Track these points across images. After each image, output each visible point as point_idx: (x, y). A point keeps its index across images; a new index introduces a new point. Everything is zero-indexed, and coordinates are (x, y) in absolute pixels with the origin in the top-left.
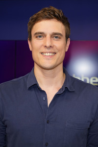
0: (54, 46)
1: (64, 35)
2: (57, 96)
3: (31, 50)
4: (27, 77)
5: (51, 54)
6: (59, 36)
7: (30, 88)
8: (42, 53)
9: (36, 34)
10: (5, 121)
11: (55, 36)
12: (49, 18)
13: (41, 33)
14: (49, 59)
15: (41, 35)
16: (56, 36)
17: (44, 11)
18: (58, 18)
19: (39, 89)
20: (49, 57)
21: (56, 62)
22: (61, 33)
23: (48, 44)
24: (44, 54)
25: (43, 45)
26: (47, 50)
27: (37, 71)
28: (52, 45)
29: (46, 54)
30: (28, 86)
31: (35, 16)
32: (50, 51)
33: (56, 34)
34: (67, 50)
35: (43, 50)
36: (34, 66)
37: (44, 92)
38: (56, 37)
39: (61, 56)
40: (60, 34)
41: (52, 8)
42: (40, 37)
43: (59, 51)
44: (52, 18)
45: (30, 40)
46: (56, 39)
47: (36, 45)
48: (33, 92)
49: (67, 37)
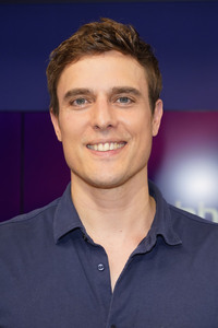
0: (118, 123)
1: (145, 91)
2: (135, 259)
3: (59, 139)
4: (54, 208)
5: (112, 147)
6: (130, 95)
7: (62, 240)
8: (88, 145)
9: (69, 94)
11: (121, 96)
12: (99, 51)
13: (82, 92)
14: (108, 160)
15: (82, 97)
16: (124, 95)
17: (86, 33)
18: (125, 48)
19: (88, 242)
20: (108, 155)
21: (129, 167)
22: (135, 86)
23: (102, 120)
24: (96, 147)
25: (89, 124)
26: (101, 137)
27: (79, 194)
28: (114, 123)
29: (101, 147)
30: (57, 234)
31: (63, 48)
32: (109, 136)
33: (121, 91)
34: (155, 133)
35: (92, 136)
37: (99, 249)
38: (124, 100)
39: (140, 149)
40: (132, 90)
41: (108, 23)
42: (80, 101)
43: (134, 135)
44: (108, 49)
45: (56, 112)
46: (123, 104)
47: (71, 124)
48: (70, 251)
49: (153, 98)
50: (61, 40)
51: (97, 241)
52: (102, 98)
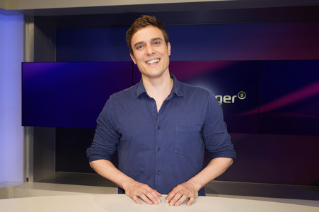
0: (156, 52)
1: (163, 38)
2: (166, 103)
3: (135, 63)
4: (137, 86)
6: (158, 40)
7: (140, 97)
8: (146, 62)
9: (136, 45)
10: (119, 129)
11: (155, 42)
12: (144, 26)
13: (140, 43)
15: (141, 45)
18: (153, 24)
20: (154, 65)
23: (150, 52)
24: (149, 62)
25: (145, 54)
26: (151, 58)
27: (145, 81)
28: (154, 52)
29: (151, 62)
30: (138, 95)
31: (130, 29)
32: (153, 57)
33: (155, 39)
35: (147, 59)
36: (141, 76)
37: (153, 99)
38: (156, 43)
39: (165, 62)
40: (159, 38)
42: (140, 47)
43: (162, 55)
45: (133, 54)
46: (156, 45)
47: (139, 56)
48: (143, 101)
49: (167, 42)
50: (130, 27)
51: (151, 96)
52: (148, 44)
